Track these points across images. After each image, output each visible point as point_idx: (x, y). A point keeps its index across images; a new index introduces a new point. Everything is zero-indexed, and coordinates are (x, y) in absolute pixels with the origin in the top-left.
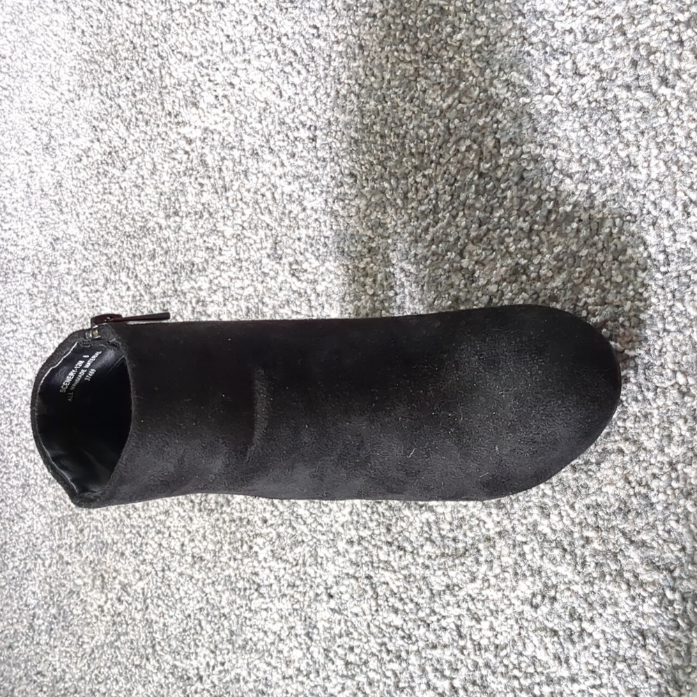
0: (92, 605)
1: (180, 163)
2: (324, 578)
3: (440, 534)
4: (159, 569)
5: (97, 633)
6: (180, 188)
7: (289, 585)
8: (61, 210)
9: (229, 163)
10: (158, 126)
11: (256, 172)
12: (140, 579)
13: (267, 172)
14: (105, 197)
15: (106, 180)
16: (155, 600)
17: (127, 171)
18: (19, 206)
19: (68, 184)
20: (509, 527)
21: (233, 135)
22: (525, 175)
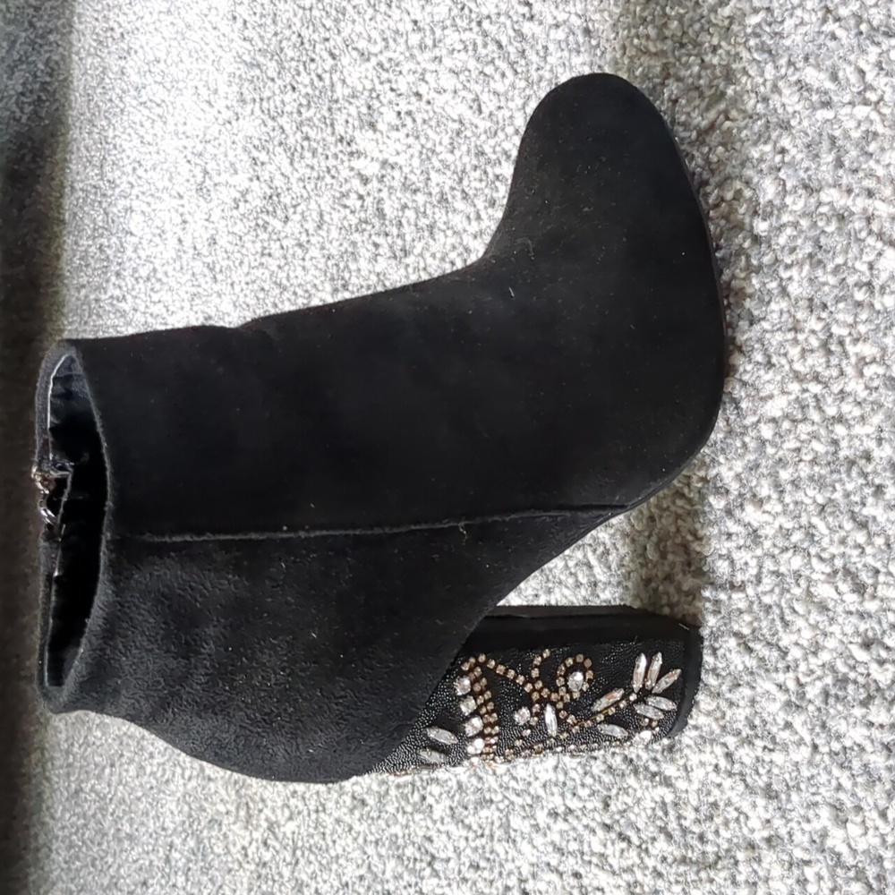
0: (234, 845)
1: (352, 212)
2: (518, 863)
3: (681, 825)
4: (312, 808)
5: (239, 885)
6: (350, 249)
7: (471, 866)
8: (215, 277)
9: (410, 214)
10: (327, 158)
11: (444, 227)
12: (291, 818)
13: (459, 228)
14: (264, 260)
15: (265, 236)
16: (307, 853)
17: (290, 224)
18: (169, 269)
19: (223, 240)
20: (783, 832)
21: (418, 172)
22: (823, 241)
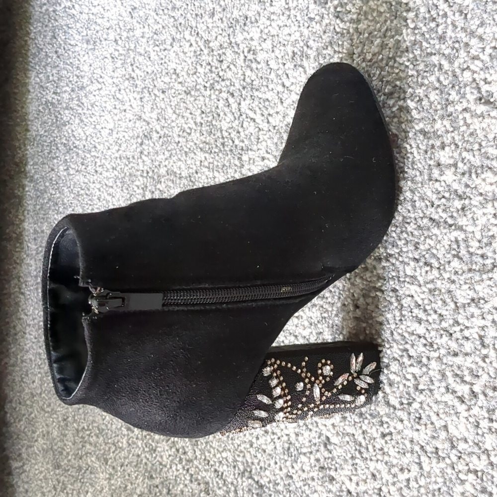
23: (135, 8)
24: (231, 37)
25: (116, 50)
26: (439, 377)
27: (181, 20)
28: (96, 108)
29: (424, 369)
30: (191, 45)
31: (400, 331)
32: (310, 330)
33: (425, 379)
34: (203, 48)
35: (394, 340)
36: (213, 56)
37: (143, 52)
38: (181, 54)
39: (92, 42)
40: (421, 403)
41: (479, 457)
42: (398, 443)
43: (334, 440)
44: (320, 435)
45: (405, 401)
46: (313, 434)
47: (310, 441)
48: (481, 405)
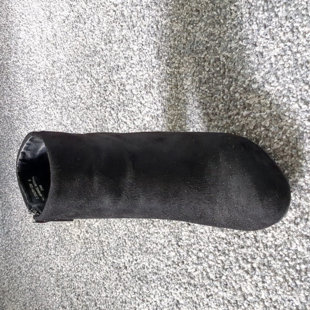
23: (55, 61)
24: (111, 77)
25: (45, 85)
26: (235, 261)
27: (82, 68)
28: (35, 119)
29: (227, 257)
30: (88, 82)
31: (213, 237)
32: (164, 240)
33: (228, 262)
34: (95, 83)
35: (210, 242)
36: (101, 87)
37: (60, 86)
38: (83, 87)
39: (30, 81)
40: (227, 276)
41: (259, 303)
42: (216, 300)
43: (181, 302)
44: (174, 299)
45: (218, 276)
46: (170, 300)
47: (168, 304)
48: (257, 274)
